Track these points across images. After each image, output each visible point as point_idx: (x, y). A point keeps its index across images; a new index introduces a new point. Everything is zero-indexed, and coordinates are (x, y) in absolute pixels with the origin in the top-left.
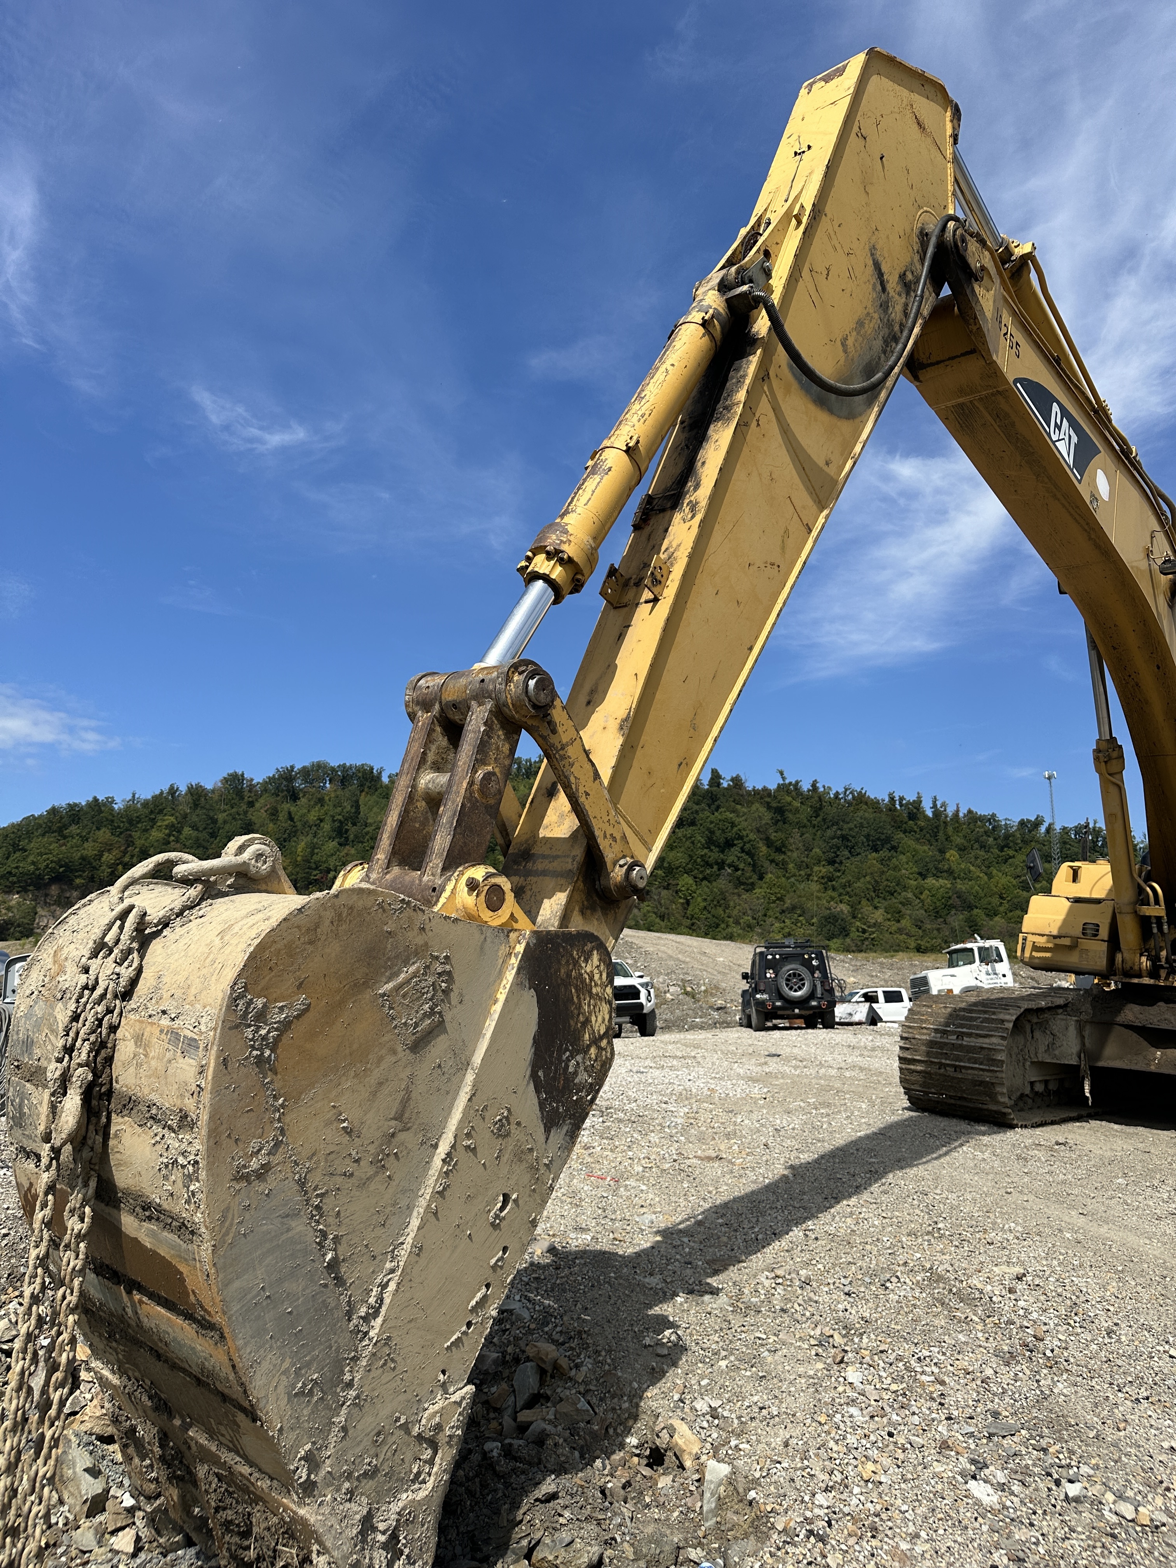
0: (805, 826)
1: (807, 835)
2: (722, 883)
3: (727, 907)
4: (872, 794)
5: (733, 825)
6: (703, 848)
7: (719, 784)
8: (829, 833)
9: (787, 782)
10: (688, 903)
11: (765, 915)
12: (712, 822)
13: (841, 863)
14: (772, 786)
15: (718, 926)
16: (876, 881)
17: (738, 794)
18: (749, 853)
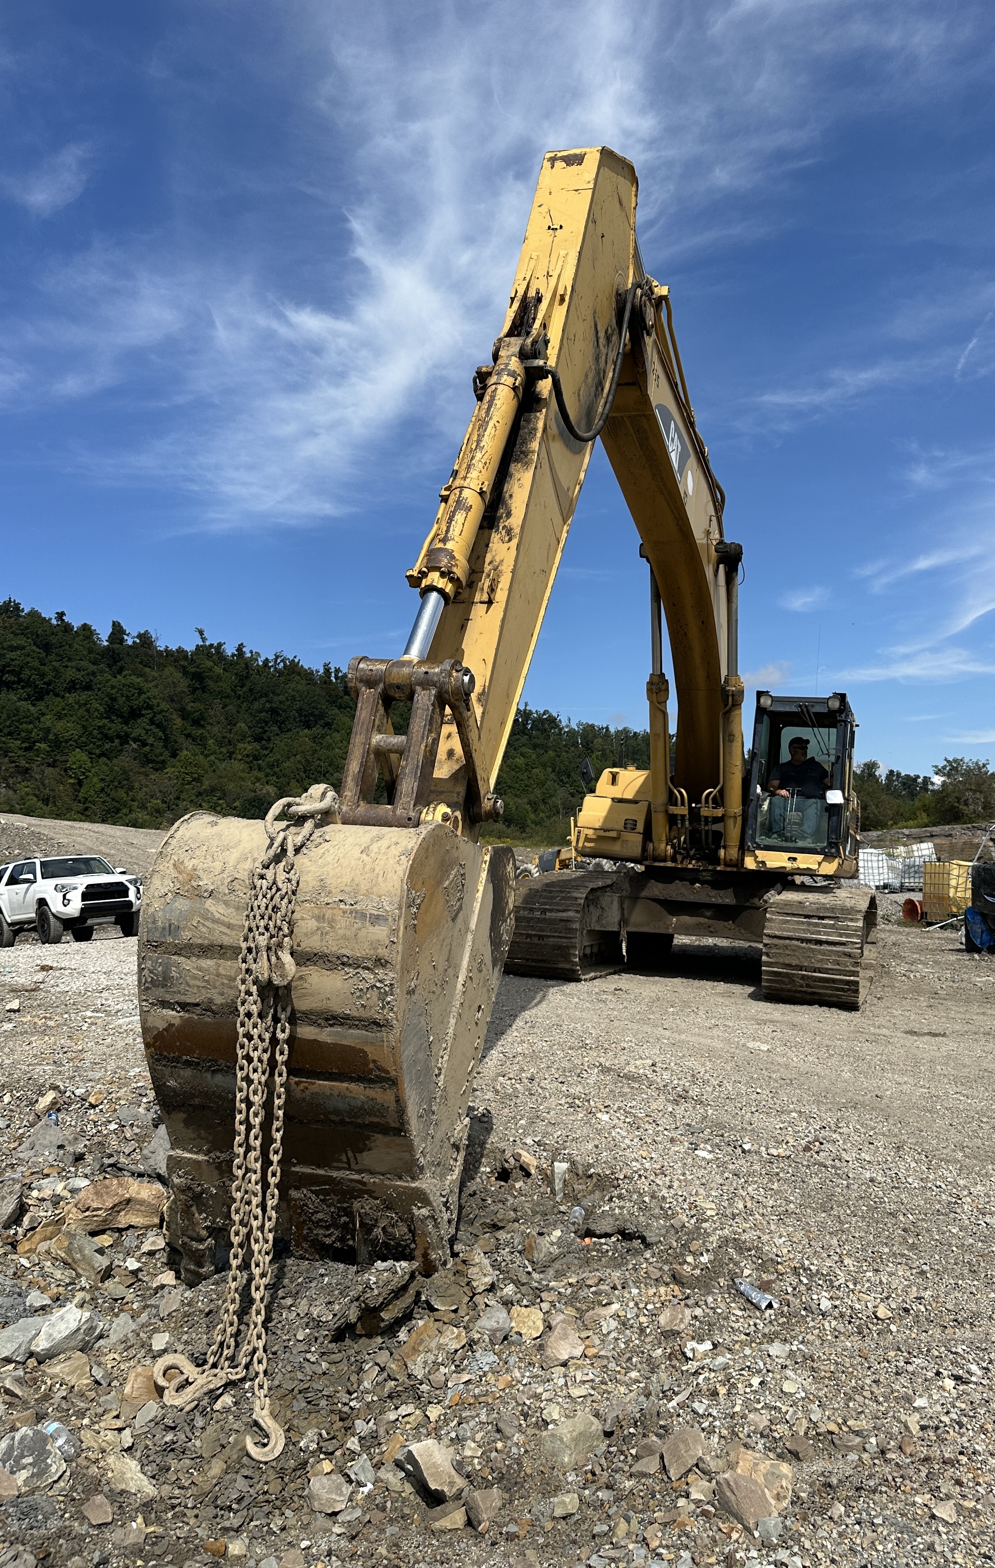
0: (228, 697)
1: (231, 707)
2: (125, 760)
3: (131, 788)
4: (306, 664)
5: (141, 692)
6: (102, 717)
7: (122, 641)
8: (256, 705)
9: (208, 643)
10: (80, 783)
11: (178, 798)
12: (113, 687)
13: (269, 739)
14: (190, 647)
15: (118, 811)
16: (307, 760)
17: (146, 654)
18: (159, 726)
